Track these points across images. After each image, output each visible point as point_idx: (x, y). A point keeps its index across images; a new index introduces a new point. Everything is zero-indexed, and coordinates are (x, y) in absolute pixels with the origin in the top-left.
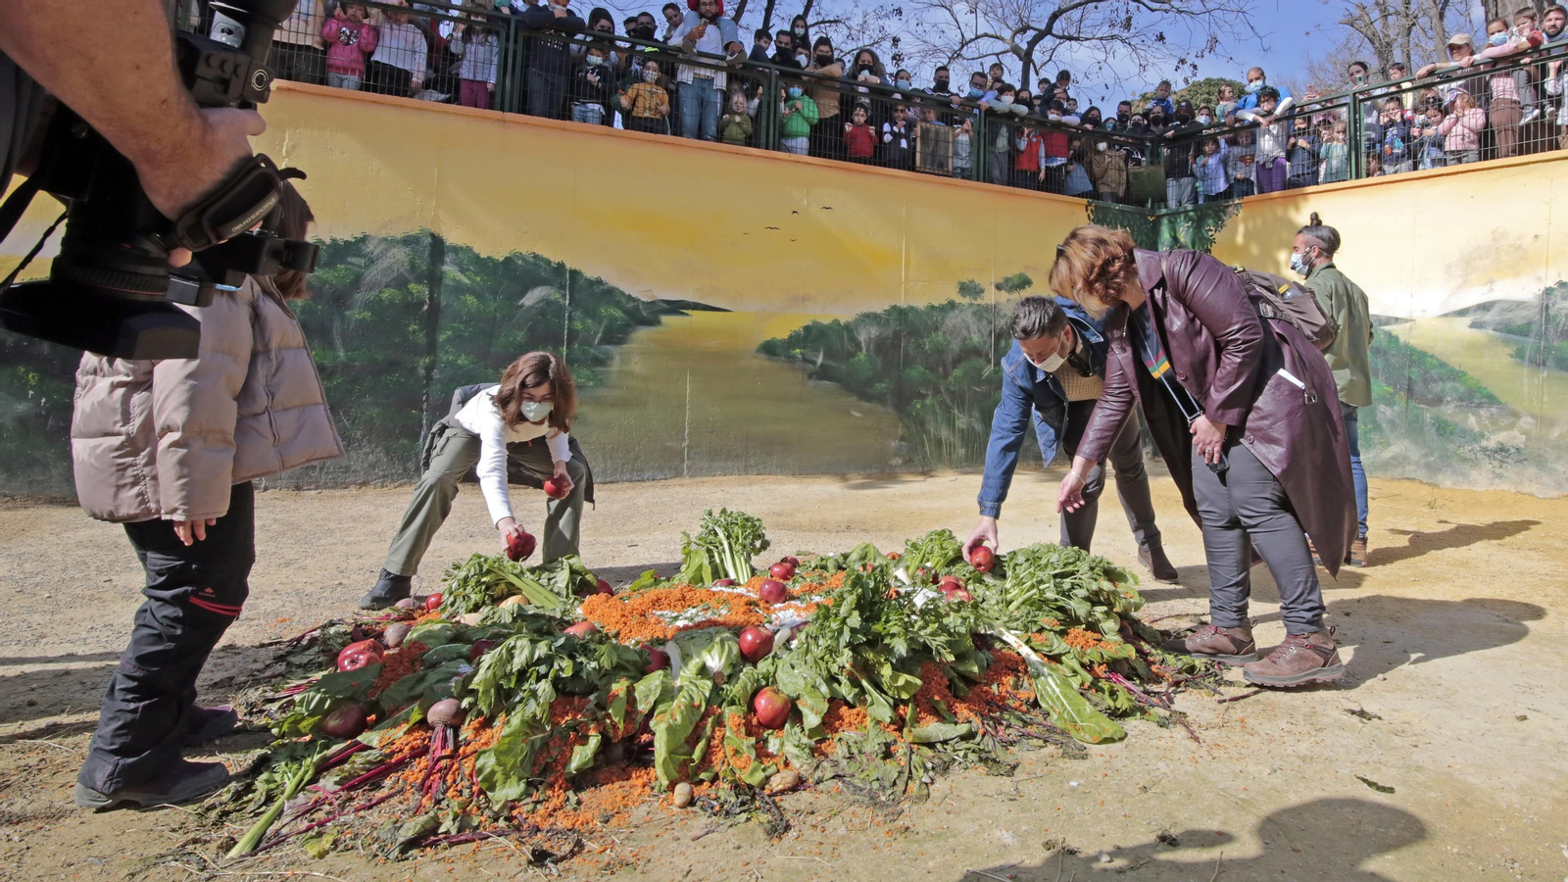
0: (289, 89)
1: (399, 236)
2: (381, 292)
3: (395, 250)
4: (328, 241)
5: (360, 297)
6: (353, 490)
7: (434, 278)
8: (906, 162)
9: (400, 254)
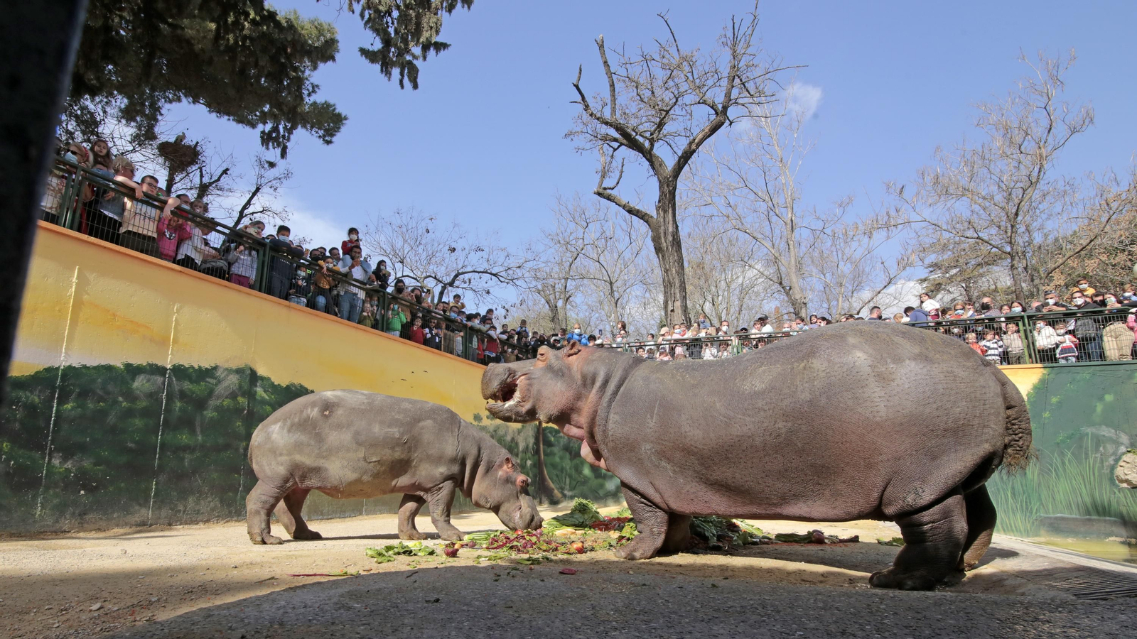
0: (181, 272)
1: (234, 368)
2: (223, 401)
3: (232, 376)
4: (197, 367)
5: (212, 403)
6: (201, 525)
7: (251, 395)
8: (438, 347)
9: (233, 380)
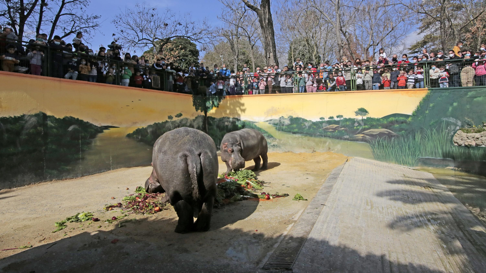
1: (33, 114)
2: (30, 130)
3: (33, 118)
4: (13, 117)
5: (24, 132)
7: (45, 125)
9: (34, 119)
